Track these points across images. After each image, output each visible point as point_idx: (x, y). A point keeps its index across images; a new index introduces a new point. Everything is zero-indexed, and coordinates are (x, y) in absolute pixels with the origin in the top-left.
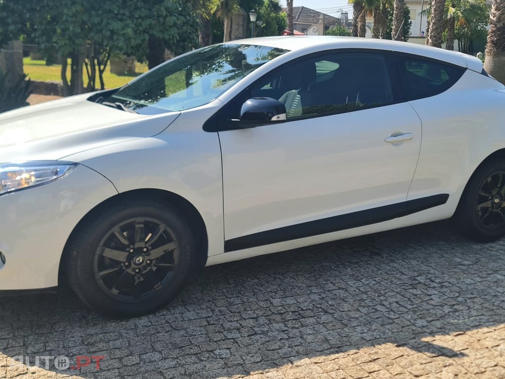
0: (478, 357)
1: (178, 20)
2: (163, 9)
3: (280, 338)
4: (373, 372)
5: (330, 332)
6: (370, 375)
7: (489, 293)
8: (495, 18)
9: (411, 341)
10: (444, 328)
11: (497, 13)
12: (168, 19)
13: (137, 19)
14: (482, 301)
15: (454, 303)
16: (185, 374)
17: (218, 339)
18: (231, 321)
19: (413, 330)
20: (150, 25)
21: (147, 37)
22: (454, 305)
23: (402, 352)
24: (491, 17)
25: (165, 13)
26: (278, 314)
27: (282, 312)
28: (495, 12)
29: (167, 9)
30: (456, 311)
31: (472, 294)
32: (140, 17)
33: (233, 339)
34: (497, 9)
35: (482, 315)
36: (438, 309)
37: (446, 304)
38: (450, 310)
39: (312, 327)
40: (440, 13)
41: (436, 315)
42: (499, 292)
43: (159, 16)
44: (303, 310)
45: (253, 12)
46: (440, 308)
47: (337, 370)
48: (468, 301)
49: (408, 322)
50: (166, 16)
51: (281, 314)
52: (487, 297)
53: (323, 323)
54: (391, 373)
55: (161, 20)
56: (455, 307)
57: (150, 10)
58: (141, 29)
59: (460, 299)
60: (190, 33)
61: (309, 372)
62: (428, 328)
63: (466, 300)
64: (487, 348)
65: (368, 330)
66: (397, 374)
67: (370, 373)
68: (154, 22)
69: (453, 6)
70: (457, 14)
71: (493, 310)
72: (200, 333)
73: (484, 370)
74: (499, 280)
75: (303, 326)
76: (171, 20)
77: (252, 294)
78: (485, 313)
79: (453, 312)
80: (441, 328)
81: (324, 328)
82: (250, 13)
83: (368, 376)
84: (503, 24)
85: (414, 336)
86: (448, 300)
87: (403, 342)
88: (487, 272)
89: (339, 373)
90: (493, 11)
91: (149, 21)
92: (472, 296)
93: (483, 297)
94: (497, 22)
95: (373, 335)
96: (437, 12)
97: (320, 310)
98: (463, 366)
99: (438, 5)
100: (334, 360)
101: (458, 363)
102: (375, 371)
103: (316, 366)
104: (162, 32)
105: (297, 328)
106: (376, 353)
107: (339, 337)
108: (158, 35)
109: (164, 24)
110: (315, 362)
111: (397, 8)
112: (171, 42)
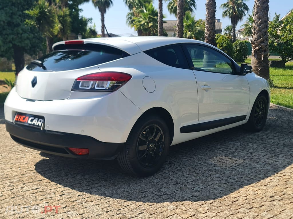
0: (183, 193)
1: (29, 35)
2: (20, 29)
3: (78, 195)
4: (127, 206)
5: (107, 189)
6: (126, 207)
7: (194, 164)
8: (207, 35)
9: (150, 189)
10: (168, 182)
11: (208, 33)
12: (23, 35)
13: (4, 35)
14: (190, 168)
15: (176, 170)
16: (20, 218)
17: (42, 199)
18: (51, 189)
19: (152, 184)
20: (13, 38)
21: (11, 45)
22: (175, 171)
23: (144, 195)
24: (205, 35)
25: (21, 32)
26: (79, 184)
27: (81, 182)
28: (207, 32)
29: (22, 30)
30: (176, 173)
31: (185, 165)
32: (6, 34)
33: (51, 198)
34: (208, 30)
35: (188, 174)
36: (167, 173)
37: (171, 171)
38: (173, 173)
39: (97, 188)
40: (181, 34)
41: (165, 177)
42: (199, 163)
43: (18, 34)
44: (93, 180)
45: (80, 35)
46: (168, 173)
47: (108, 207)
48: (183, 169)
49: (150, 181)
50: (22, 33)
51: (81, 183)
52: (192, 166)
53: (104, 186)
54: (137, 206)
55: (19, 36)
56: (176, 172)
57: (12, 30)
58: (8, 41)
59: (179, 168)
60: (38, 43)
61: (92, 210)
62: (160, 183)
63: (182, 168)
64: (189, 189)
65: (128, 187)
66: (140, 206)
67: (126, 206)
68: (15, 37)
69: (189, 31)
70: (191, 35)
71: (195, 172)
72: (31, 196)
73: (185, 199)
74: (200, 158)
75: (92, 188)
76: (25, 35)
77: (65, 175)
78: (190, 173)
79: (174, 174)
80: (167, 182)
81: (104, 188)
82: (78, 35)
83: (125, 208)
84: (212, 38)
85: (152, 187)
86: (172, 169)
87: (146, 191)
88: (194, 155)
89: (109, 208)
90: (206, 31)
91: (11, 36)
92: (185, 166)
93: (190, 166)
94: (208, 37)
95: (130, 189)
96: (180, 33)
97: (103, 179)
98: (175, 199)
99: (180, 30)
100: (107, 202)
101: (173, 197)
102: (128, 205)
103: (96, 206)
104: (20, 42)
105: (89, 189)
106: (131, 197)
107: (112, 191)
108: (18, 44)
109: (21, 38)
110: (96, 204)
111: (159, 32)
112: (26, 48)
